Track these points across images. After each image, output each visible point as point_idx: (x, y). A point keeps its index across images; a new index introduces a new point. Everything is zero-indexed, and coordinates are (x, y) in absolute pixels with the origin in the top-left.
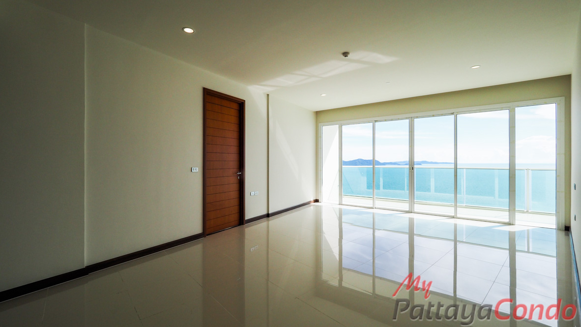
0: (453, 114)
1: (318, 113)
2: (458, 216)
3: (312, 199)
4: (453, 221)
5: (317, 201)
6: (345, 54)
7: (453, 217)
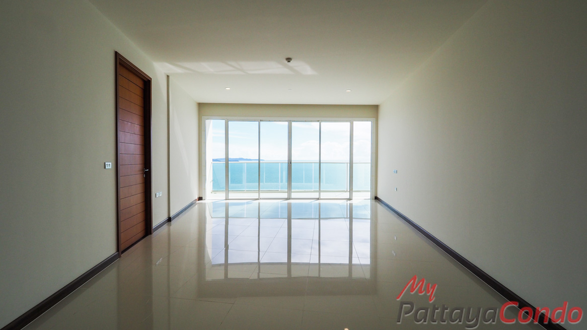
0: (318, 121)
1: (201, 106)
2: (321, 198)
3: (196, 198)
4: (318, 201)
5: (200, 199)
6: (289, 60)
7: (318, 199)
